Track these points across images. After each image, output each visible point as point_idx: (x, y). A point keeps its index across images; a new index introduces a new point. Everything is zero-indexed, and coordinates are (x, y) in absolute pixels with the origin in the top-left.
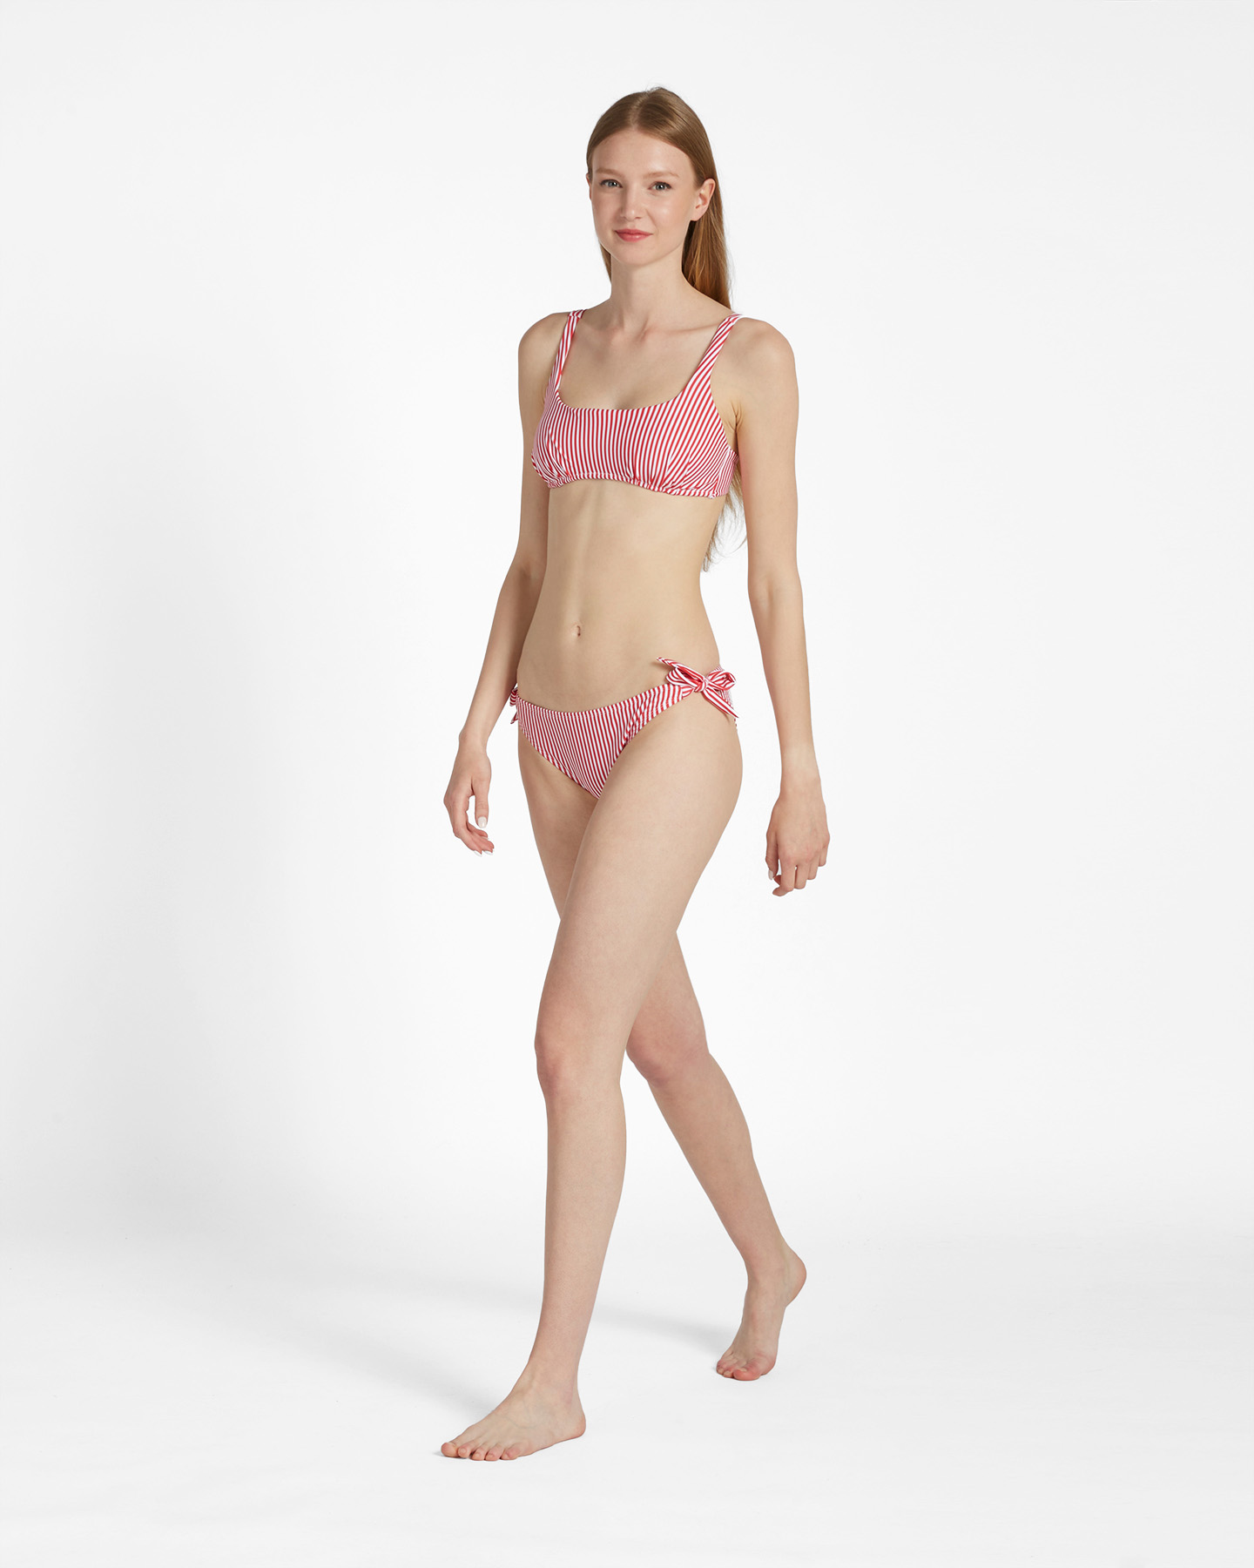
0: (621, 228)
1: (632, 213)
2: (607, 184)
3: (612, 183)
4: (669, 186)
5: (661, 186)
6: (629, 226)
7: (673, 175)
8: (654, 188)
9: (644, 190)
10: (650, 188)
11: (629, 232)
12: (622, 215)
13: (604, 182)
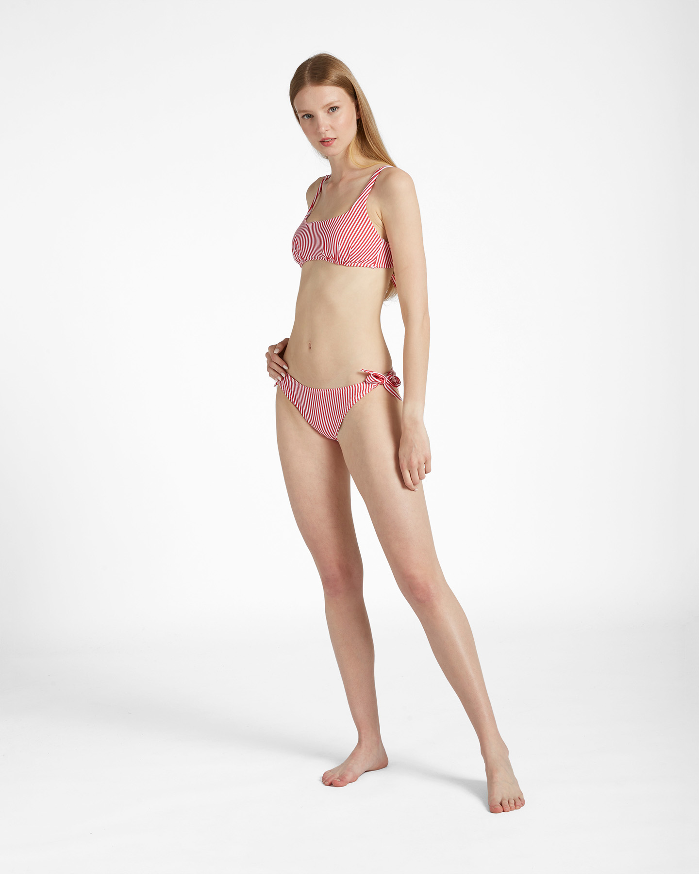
0: (322, 139)
1: (323, 129)
3: (308, 116)
5: (334, 109)
6: (324, 137)
9: (326, 114)
10: (328, 112)
12: (318, 132)
13: (305, 117)
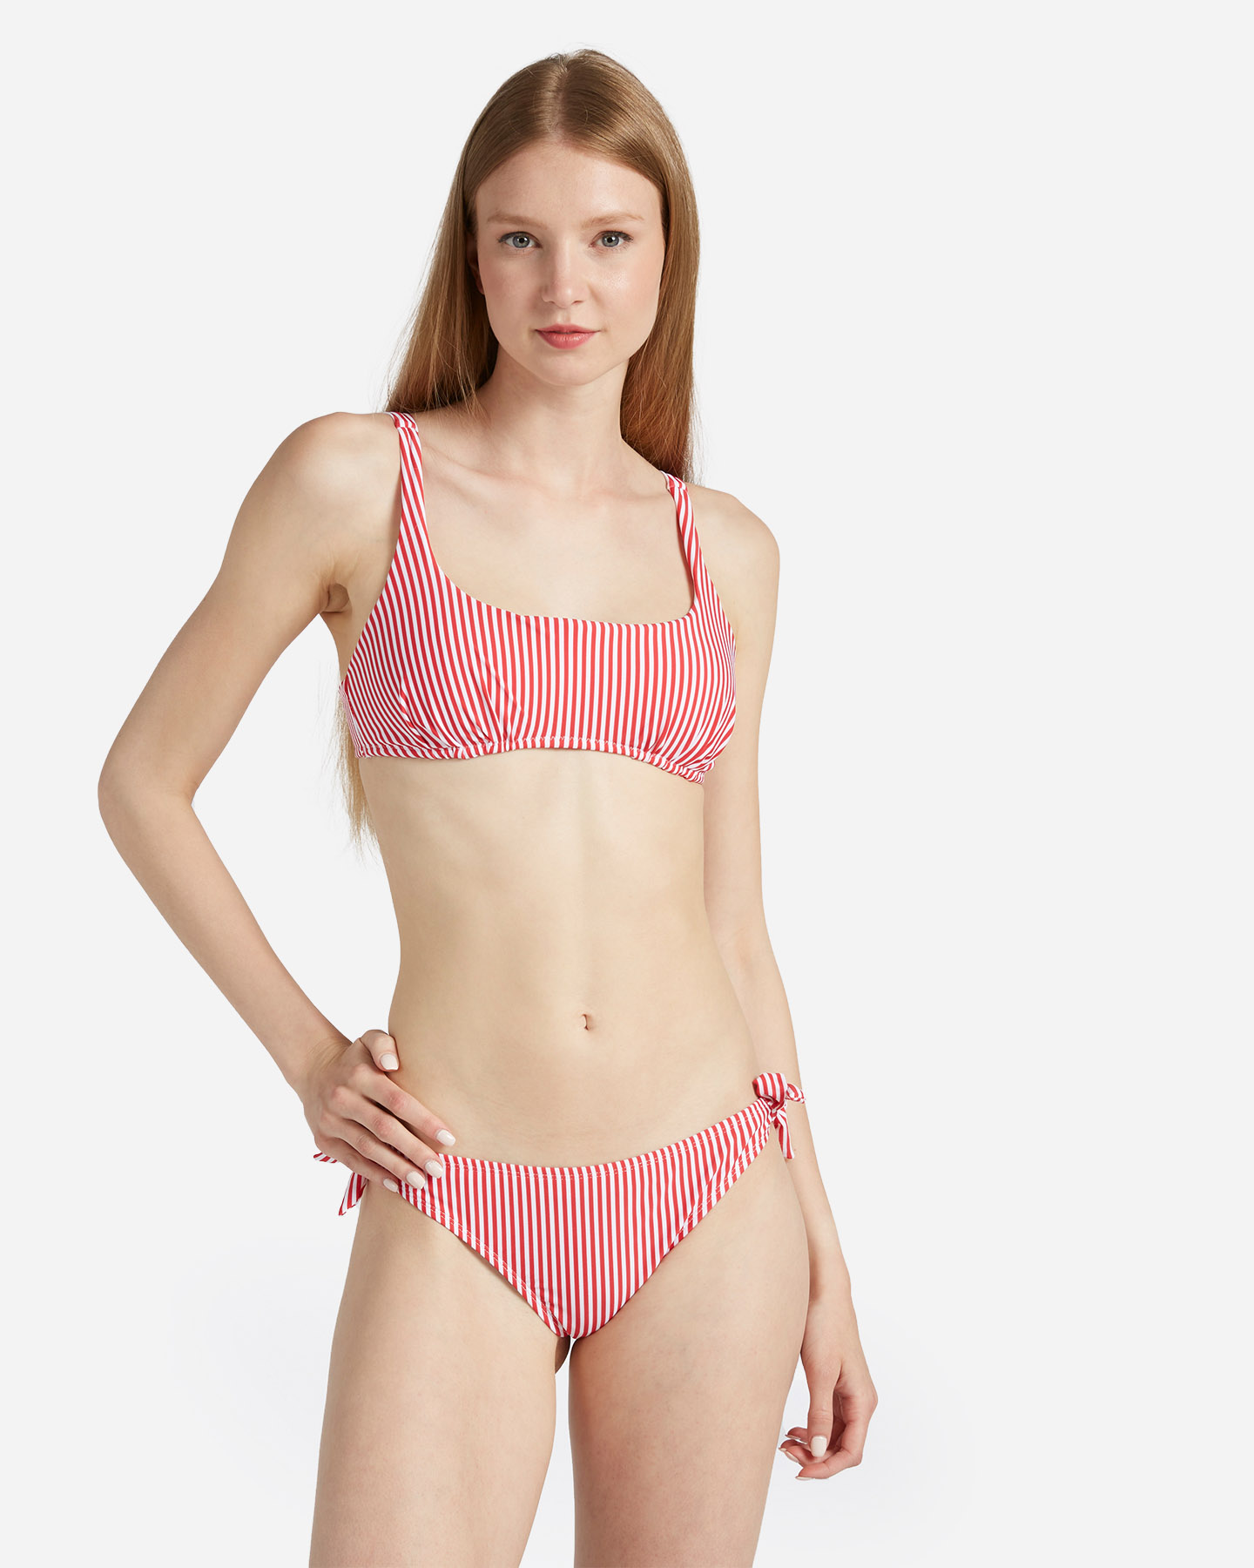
0: (546, 324)
2: (510, 241)
3: (521, 238)
4: (627, 237)
5: (613, 237)
6: (559, 319)
7: (633, 218)
8: (600, 242)
9: (584, 247)
10: (593, 244)
11: (557, 331)
12: (547, 299)
13: (506, 236)
